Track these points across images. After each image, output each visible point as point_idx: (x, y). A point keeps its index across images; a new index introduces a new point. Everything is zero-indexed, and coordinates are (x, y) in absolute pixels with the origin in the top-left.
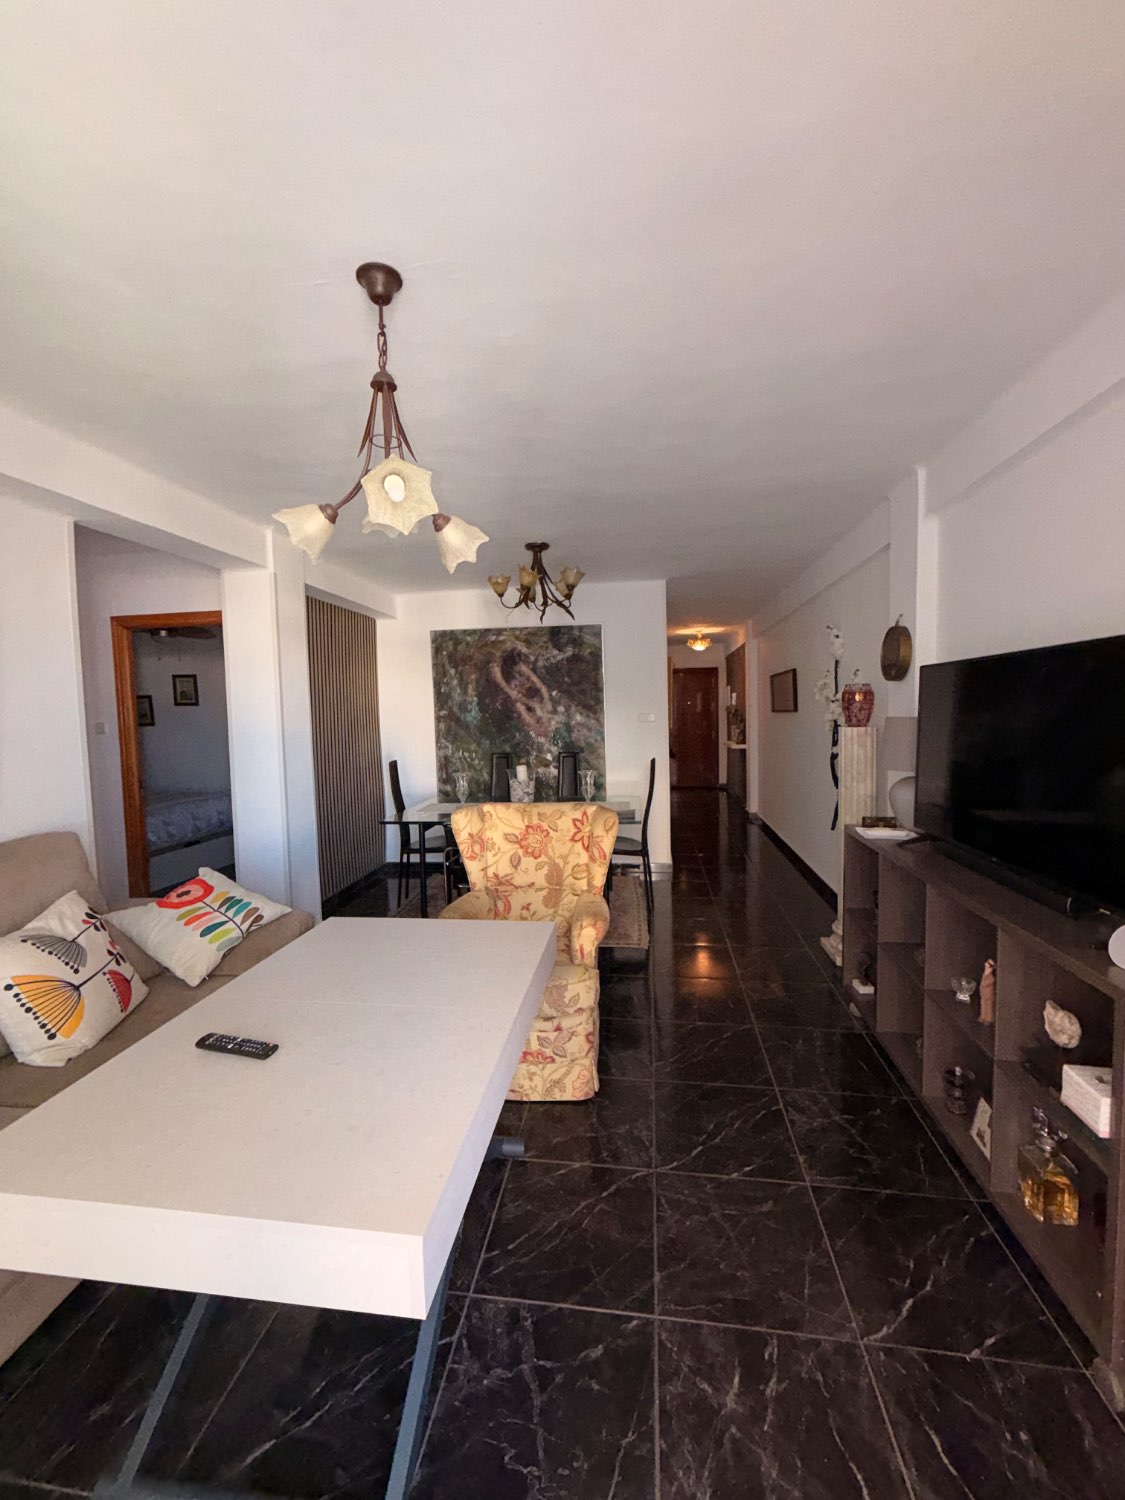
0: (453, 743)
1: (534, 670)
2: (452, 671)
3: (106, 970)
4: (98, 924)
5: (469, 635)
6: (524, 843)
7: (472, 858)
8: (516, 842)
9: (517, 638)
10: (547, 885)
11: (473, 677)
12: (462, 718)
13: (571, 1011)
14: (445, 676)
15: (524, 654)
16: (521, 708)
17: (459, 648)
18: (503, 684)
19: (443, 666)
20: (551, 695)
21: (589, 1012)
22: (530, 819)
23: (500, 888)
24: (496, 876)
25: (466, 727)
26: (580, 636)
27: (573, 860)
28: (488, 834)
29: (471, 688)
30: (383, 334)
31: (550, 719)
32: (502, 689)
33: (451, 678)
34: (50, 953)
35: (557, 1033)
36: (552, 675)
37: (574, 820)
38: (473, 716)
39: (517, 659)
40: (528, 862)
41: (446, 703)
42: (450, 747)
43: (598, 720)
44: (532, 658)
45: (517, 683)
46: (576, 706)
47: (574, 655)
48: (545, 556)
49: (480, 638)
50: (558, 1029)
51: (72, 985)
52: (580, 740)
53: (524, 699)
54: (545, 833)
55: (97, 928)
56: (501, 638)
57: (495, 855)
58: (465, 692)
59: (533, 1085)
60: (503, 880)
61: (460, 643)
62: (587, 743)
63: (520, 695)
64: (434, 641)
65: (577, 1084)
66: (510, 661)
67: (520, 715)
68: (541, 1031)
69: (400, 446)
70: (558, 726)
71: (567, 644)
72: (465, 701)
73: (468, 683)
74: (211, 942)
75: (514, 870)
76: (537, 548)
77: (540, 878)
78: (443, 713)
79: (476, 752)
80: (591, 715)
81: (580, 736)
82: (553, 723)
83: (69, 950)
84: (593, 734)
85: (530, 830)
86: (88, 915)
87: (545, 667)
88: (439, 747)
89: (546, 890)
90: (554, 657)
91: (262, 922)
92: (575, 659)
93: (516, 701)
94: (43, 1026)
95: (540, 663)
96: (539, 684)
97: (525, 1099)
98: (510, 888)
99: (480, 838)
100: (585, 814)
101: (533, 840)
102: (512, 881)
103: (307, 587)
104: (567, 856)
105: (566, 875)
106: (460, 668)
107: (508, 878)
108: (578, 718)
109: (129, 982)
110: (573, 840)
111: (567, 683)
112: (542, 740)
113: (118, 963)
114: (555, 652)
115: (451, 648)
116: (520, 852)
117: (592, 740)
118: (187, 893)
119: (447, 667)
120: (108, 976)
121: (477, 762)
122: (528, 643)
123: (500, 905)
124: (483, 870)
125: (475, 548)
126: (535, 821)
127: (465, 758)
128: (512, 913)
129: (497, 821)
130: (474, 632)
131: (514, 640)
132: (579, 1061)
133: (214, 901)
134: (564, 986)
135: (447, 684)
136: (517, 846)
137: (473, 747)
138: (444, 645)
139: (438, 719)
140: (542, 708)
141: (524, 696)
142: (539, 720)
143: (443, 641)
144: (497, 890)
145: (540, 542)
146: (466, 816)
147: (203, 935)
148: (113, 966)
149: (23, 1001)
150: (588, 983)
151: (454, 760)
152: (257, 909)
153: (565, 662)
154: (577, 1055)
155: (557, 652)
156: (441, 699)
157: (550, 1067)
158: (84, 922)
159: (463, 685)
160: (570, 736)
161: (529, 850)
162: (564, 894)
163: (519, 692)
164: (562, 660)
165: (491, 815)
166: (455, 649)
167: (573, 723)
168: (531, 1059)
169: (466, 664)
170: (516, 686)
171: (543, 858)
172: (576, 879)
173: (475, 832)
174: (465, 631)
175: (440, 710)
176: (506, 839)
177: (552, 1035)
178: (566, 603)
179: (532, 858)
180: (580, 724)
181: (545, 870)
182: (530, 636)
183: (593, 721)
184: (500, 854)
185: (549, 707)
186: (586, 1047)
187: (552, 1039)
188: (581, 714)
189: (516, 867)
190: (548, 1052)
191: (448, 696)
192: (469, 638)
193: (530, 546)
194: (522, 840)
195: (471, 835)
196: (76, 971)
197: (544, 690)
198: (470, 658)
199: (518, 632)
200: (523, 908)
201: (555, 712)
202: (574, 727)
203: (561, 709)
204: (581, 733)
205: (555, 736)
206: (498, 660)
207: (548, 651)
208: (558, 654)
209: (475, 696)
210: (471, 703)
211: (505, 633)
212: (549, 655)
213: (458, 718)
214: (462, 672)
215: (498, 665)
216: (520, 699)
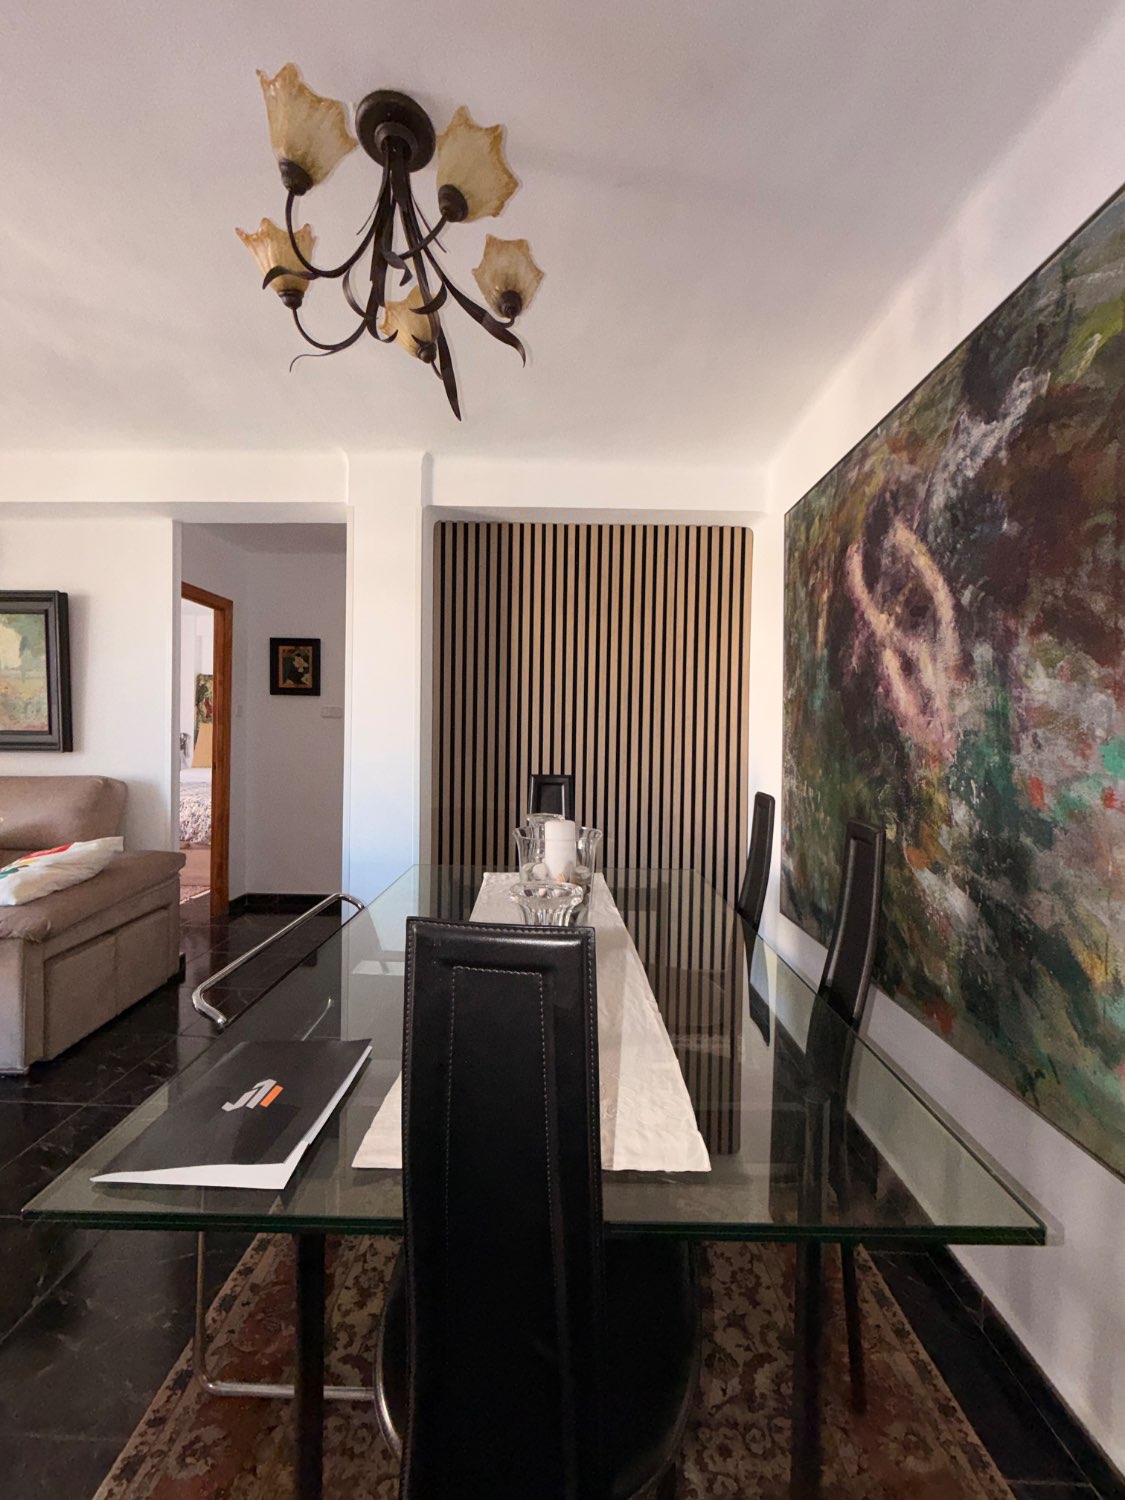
0: (798, 764)
1: (923, 531)
2: (803, 594)
5: (825, 492)
9: (895, 443)
11: (825, 594)
14: (796, 608)
17: (811, 533)
18: (865, 600)
19: (795, 585)
20: (957, 606)
29: (823, 627)
31: (954, 696)
32: (863, 617)
33: (801, 610)
36: (962, 529)
38: (821, 696)
39: (891, 510)
41: (795, 670)
42: (796, 770)
44: (921, 490)
45: (888, 587)
47: (1033, 402)
49: (837, 490)
52: (1038, 785)
53: (899, 634)
56: (868, 465)
58: (814, 640)
61: (813, 520)
62: (1063, 801)
63: (892, 625)
64: (787, 535)
66: (878, 524)
70: (973, 723)
71: (1013, 375)
72: (814, 657)
73: (818, 616)
78: (791, 692)
79: (820, 790)
82: (961, 710)
84: (1093, 767)
87: (949, 505)
90: (975, 453)
92: (1043, 415)
93: (883, 646)
95: (938, 499)
96: (932, 576)
106: (811, 583)
108: (1042, 687)
111: (1007, 541)
112: (930, 772)
114: (978, 432)
115: (804, 538)
117: (1090, 797)
119: (799, 586)
121: (823, 815)
122: (915, 443)
130: (832, 475)
131: (887, 455)
135: (797, 626)
137: (820, 775)
138: (797, 535)
139: (786, 707)
140: (934, 659)
141: (898, 623)
142: (926, 702)
143: (797, 527)
153: (1004, 453)
155: (984, 427)
156: (791, 661)
159: (813, 620)
160: (1008, 768)
163: (892, 617)
166: (808, 537)
167: (1021, 708)
169: (818, 570)
170: (886, 598)
185: (953, 651)
188: (1049, 664)
191: (798, 651)
192: (823, 501)
197: (941, 593)
198: (824, 548)
199: (896, 423)
201: (965, 667)
202: (1024, 729)
203: (983, 652)
204: (1046, 754)
205: (961, 758)
206: (860, 535)
207: (960, 439)
208: (985, 436)
209: (826, 645)
210: (820, 664)
211: (875, 444)
212: (960, 455)
213: (806, 703)
214: (812, 592)
215: (858, 549)
216: (891, 637)
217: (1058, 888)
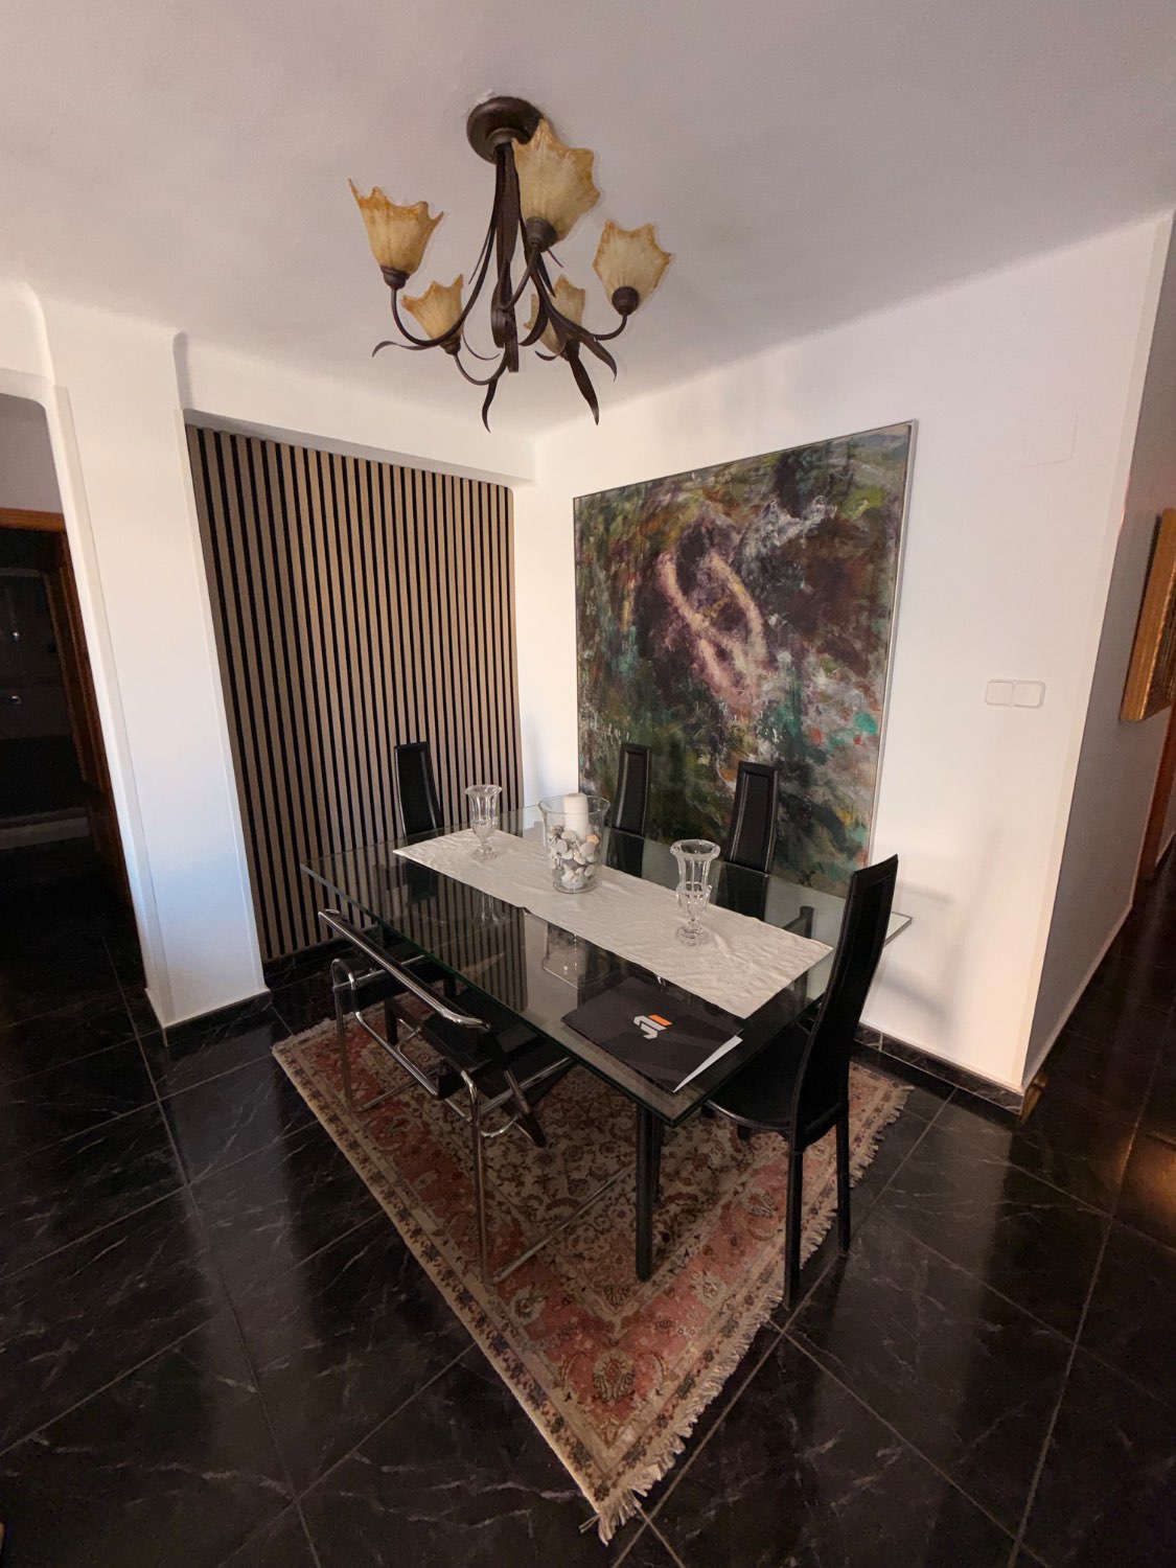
0: (599, 710)
1: (737, 567)
2: (602, 575)
5: (628, 498)
9: (709, 493)
11: (632, 585)
12: (614, 665)
14: (592, 586)
15: (721, 530)
16: (706, 650)
17: (612, 527)
18: (679, 599)
19: (590, 564)
20: (766, 624)
25: (619, 682)
26: (846, 469)
29: (628, 607)
31: (760, 678)
32: (676, 610)
33: (600, 589)
36: (770, 577)
38: (627, 662)
39: (706, 541)
41: (593, 635)
42: (596, 716)
43: (866, 689)
44: (735, 538)
45: (704, 597)
46: (820, 651)
47: (826, 521)
49: (645, 503)
52: (818, 733)
53: (713, 631)
56: (681, 497)
58: (619, 617)
61: (614, 517)
62: (832, 741)
63: (707, 624)
64: (577, 517)
66: (693, 551)
67: (703, 668)
70: (775, 696)
71: (811, 495)
72: (619, 632)
73: (623, 599)
78: (586, 654)
80: (854, 678)
81: (820, 723)
82: (766, 688)
84: (850, 725)
87: (760, 558)
88: (583, 715)
90: (781, 531)
92: (831, 530)
93: (700, 635)
95: (751, 550)
96: (745, 600)
103: (192, 415)
106: (613, 569)
108: (822, 681)
111: (803, 594)
112: (743, 722)
114: (785, 518)
115: (601, 528)
117: (848, 739)
119: (596, 567)
122: (730, 503)
127: (618, 740)
130: (635, 490)
131: (701, 498)
135: (595, 600)
137: (628, 720)
138: (592, 523)
139: (581, 664)
140: (746, 654)
141: (713, 624)
142: (738, 679)
143: (591, 515)
151: (600, 740)
153: (804, 542)
155: (789, 517)
156: (587, 627)
159: (617, 600)
160: (798, 723)
163: (705, 616)
164: (799, 536)
166: (607, 530)
167: (809, 691)
169: (621, 561)
170: (700, 603)
174: (623, 489)
175: (584, 650)
180: (825, 697)
183: (855, 692)
185: (759, 648)
188: (828, 671)
191: (596, 621)
192: (628, 506)
197: (753, 614)
198: (629, 546)
199: (712, 480)
201: (771, 662)
202: (811, 702)
203: (785, 657)
204: (823, 717)
205: (766, 717)
206: (673, 549)
207: (771, 517)
208: (789, 524)
209: (634, 624)
210: (626, 637)
211: (689, 484)
212: (770, 528)
213: (608, 665)
214: (615, 577)
215: (671, 559)
216: (706, 631)
217: (828, 783)
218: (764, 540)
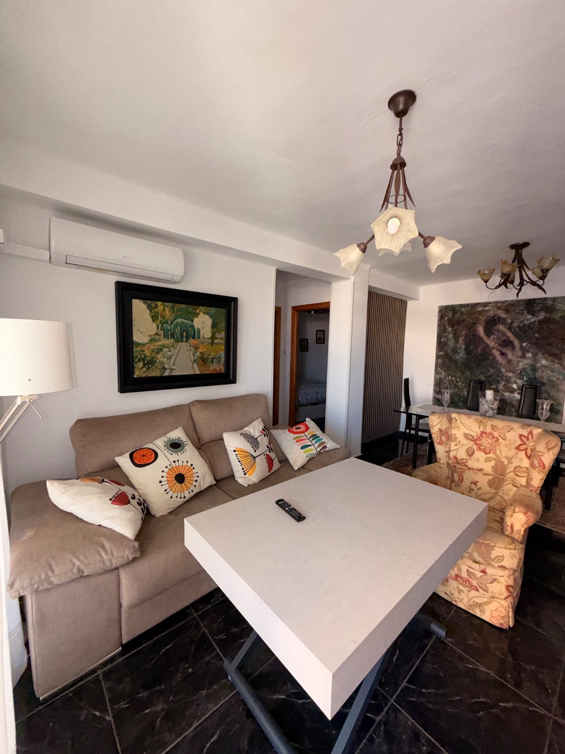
0: (445, 371)
1: (510, 329)
2: (450, 329)
3: (265, 453)
4: (266, 434)
5: (464, 307)
6: (478, 442)
7: (441, 443)
8: (472, 440)
9: (499, 308)
10: (493, 473)
11: (464, 332)
12: (453, 357)
13: (496, 565)
14: (445, 332)
15: (503, 319)
16: (496, 353)
17: (456, 315)
18: (485, 338)
19: (445, 326)
20: (521, 346)
21: (511, 572)
22: (485, 426)
23: (458, 466)
24: (456, 458)
25: (455, 362)
26: (552, 305)
27: (516, 463)
28: (454, 431)
29: (461, 340)
30: (401, 134)
31: (519, 361)
32: (483, 341)
33: (449, 333)
34: (248, 442)
35: (482, 574)
36: (523, 332)
37: (521, 436)
38: (461, 355)
39: (497, 322)
40: (479, 455)
41: (444, 348)
42: (443, 373)
44: (509, 321)
45: (495, 337)
46: (543, 354)
47: (545, 318)
48: (525, 252)
49: (471, 309)
50: (483, 572)
51: (253, 456)
52: (543, 377)
53: (499, 347)
54: (495, 439)
55: (265, 436)
56: (487, 308)
57: (456, 445)
58: (457, 342)
59: (461, 597)
60: (460, 461)
61: (457, 312)
62: (548, 379)
63: (496, 345)
64: (440, 312)
65: (495, 614)
66: (491, 324)
67: (494, 358)
68: (469, 567)
69: (405, 199)
70: (525, 366)
71: (540, 311)
72: (456, 346)
73: (459, 336)
74: (304, 452)
75: (469, 457)
76: (518, 248)
77: (488, 467)
78: (441, 353)
79: (460, 378)
80: (556, 361)
81: (543, 375)
82: (521, 364)
83: (253, 441)
84: (555, 375)
85: (484, 435)
86: (263, 429)
87: (519, 326)
88: (437, 372)
89: (492, 476)
90: (527, 320)
91: (326, 449)
92: (547, 321)
93: (493, 348)
94: (243, 469)
95: (515, 324)
96: (513, 338)
97: (454, 603)
98: (464, 468)
99: (447, 432)
100: (531, 433)
101: (486, 442)
102: (467, 464)
103: (370, 287)
104: (511, 459)
105: (508, 471)
106: (455, 328)
107: (464, 461)
108: (544, 362)
109: (273, 461)
110: (518, 448)
111: (537, 338)
112: (511, 375)
113: (270, 452)
114: (529, 316)
115: (451, 315)
116: (475, 447)
117: (554, 379)
118: (299, 428)
119: (447, 327)
120: (266, 456)
121: (460, 384)
122: (507, 311)
123: (456, 477)
124: (446, 452)
125: (450, 255)
126: (489, 430)
127: (452, 381)
128: (463, 484)
129: (460, 424)
130: (468, 305)
131: (495, 309)
132: (499, 600)
133: (308, 434)
134: (492, 546)
135: (446, 337)
136: (473, 443)
137: (459, 374)
138: (446, 314)
139: (438, 357)
140: (513, 354)
141: (499, 345)
142: (509, 361)
143: (446, 312)
144: (455, 466)
145: (521, 242)
146: (438, 418)
147: (302, 448)
148: (268, 453)
149: (238, 457)
150: (512, 551)
151: (445, 381)
152: (325, 443)
153: (536, 323)
154: (497, 596)
155: (531, 316)
156: (441, 345)
157: (474, 593)
158: (261, 432)
159: (456, 337)
160: (534, 374)
161: (482, 448)
162: (505, 484)
163: (496, 343)
164: (534, 322)
165: (457, 421)
166: (453, 316)
167: (539, 365)
168: (461, 581)
169: (459, 325)
170: (494, 339)
171: (492, 455)
172: (516, 475)
173: (443, 428)
174: (462, 305)
175: (439, 352)
176: (465, 437)
177: (479, 574)
178: (540, 282)
179: (483, 453)
180: (545, 367)
181: (493, 463)
182: (508, 307)
183: (557, 365)
184: (459, 445)
185: (520, 353)
186: (506, 594)
187: (479, 576)
188: (546, 359)
189: (470, 456)
190: (474, 583)
191: (446, 344)
192: (463, 309)
193: (513, 247)
194: (477, 439)
195: (440, 430)
196: (255, 451)
197: (516, 343)
198: (463, 321)
199: (500, 304)
200: (472, 483)
201: (523, 357)
202: (539, 368)
203: (529, 355)
204: (545, 373)
205: (521, 373)
206: (483, 322)
207: (523, 316)
208: (531, 318)
209: (464, 344)
210: (460, 348)
211: (490, 305)
212: (523, 319)
213: (451, 357)
214: (456, 330)
215: (482, 326)
216: (496, 347)
217: (547, 392)
218: (520, 322)
